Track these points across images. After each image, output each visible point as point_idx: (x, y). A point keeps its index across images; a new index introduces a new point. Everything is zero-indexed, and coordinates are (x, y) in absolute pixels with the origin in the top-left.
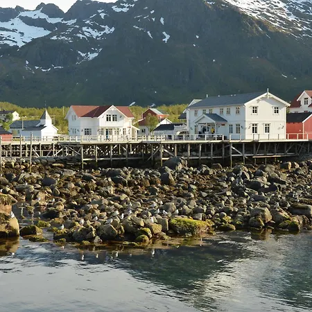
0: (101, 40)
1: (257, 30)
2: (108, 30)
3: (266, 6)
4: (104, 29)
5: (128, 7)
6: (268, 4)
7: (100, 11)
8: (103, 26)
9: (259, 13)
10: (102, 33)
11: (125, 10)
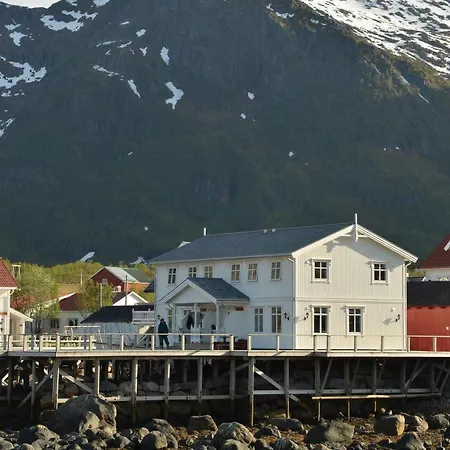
0: (13, 98)
1: (397, 82)
2: (29, 74)
3: (419, 27)
4: (20, 72)
5: (82, 20)
6: (423, 20)
7: (11, 27)
8: (17, 65)
9: (402, 42)
10: (15, 80)
11: (74, 26)
